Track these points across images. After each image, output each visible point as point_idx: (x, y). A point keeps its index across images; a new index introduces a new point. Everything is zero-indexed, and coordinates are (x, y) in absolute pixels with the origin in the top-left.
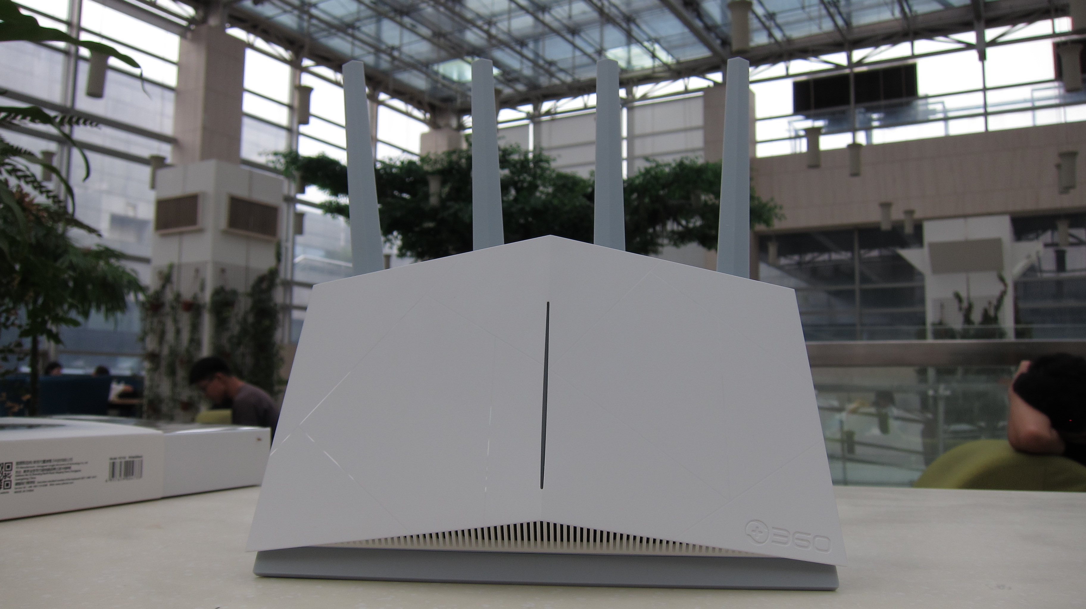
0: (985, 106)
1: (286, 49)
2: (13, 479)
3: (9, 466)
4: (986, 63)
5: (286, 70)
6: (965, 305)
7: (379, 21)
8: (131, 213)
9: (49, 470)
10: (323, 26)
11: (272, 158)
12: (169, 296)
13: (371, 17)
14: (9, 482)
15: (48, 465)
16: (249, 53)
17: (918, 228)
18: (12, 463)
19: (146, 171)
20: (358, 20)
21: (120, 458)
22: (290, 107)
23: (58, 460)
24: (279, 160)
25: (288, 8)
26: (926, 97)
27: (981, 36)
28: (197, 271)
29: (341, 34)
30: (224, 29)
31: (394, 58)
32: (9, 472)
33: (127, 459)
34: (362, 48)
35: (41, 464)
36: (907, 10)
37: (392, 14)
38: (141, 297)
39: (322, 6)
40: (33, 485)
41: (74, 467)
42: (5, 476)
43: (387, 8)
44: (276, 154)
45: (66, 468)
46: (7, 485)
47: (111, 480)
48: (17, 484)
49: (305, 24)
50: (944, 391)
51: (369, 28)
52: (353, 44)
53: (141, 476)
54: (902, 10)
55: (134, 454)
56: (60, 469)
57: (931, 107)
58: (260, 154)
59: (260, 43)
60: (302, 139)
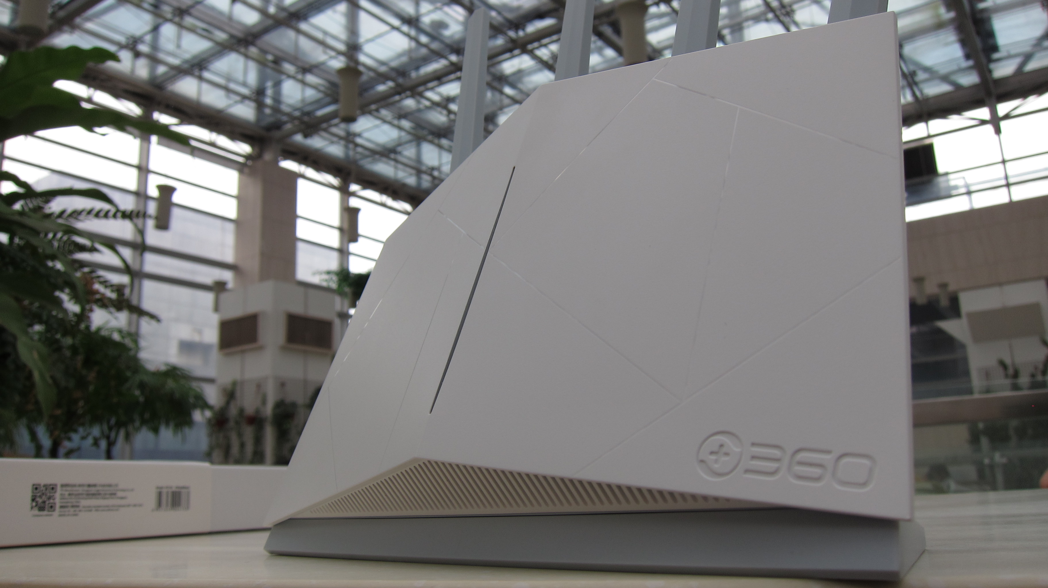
0: (1006, 177)
1: (335, 176)
2: (58, 501)
3: (53, 488)
4: (1002, 135)
5: (336, 195)
6: (1011, 371)
7: (418, 145)
8: (196, 338)
9: (93, 494)
10: (367, 153)
11: (325, 277)
12: (233, 411)
13: (410, 141)
14: (53, 505)
15: (93, 490)
16: (301, 183)
17: (954, 301)
18: (56, 485)
19: (208, 298)
20: (400, 145)
21: (167, 487)
22: (341, 229)
23: (104, 486)
24: (331, 279)
25: (335, 139)
26: (946, 174)
27: (994, 112)
28: (259, 386)
29: (384, 159)
30: (277, 162)
31: (434, 178)
32: (54, 494)
33: (174, 489)
34: (404, 171)
35: (86, 488)
36: (918, 93)
37: (430, 137)
38: (208, 414)
39: (366, 135)
40: (77, 509)
41: (120, 494)
42: (49, 498)
43: (425, 132)
44: (329, 273)
45: (112, 494)
46: (51, 507)
47: (157, 510)
48: (61, 507)
49: (351, 153)
50: (999, 458)
51: (409, 152)
52: (396, 168)
53: (188, 507)
54: (914, 94)
55: (181, 484)
56: (105, 494)
57: (952, 183)
58: (314, 274)
59: (310, 172)
60: (352, 259)
